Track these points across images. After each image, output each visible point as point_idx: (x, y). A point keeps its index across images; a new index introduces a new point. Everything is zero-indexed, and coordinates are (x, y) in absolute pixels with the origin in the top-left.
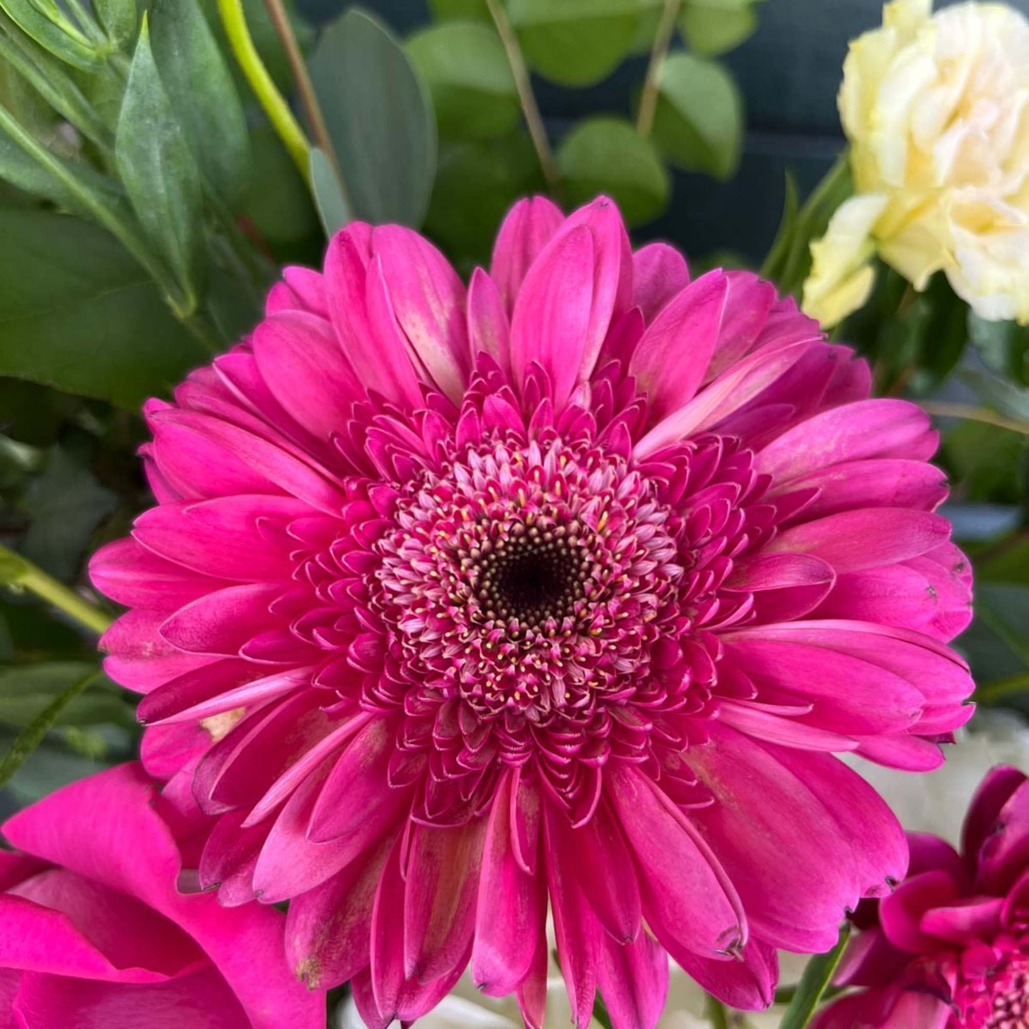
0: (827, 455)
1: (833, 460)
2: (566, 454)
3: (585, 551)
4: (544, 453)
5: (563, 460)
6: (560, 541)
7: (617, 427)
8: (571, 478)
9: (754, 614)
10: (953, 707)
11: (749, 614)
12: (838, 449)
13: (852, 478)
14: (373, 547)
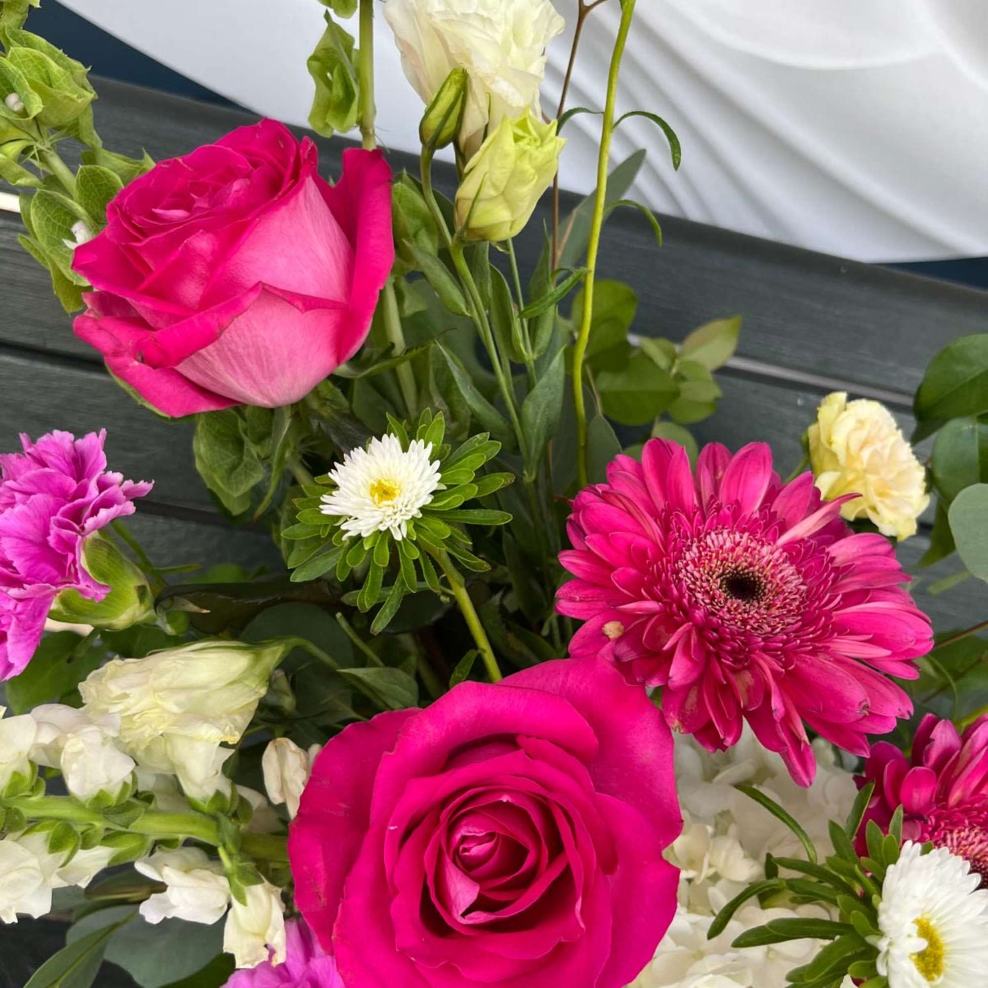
0: (854, 553)
1: (856, 555)
2: (751, 539)
3: (762, 579)
4: (741, 537)
5: (749, 541)
6: (751, 574)
7: (772, 530)
8: (755, 549)
9: (841, 603)
10: (925, 640)
11: (839, 603)
12: (858, 551)
13: (864, 564)
14: (676, 565)
